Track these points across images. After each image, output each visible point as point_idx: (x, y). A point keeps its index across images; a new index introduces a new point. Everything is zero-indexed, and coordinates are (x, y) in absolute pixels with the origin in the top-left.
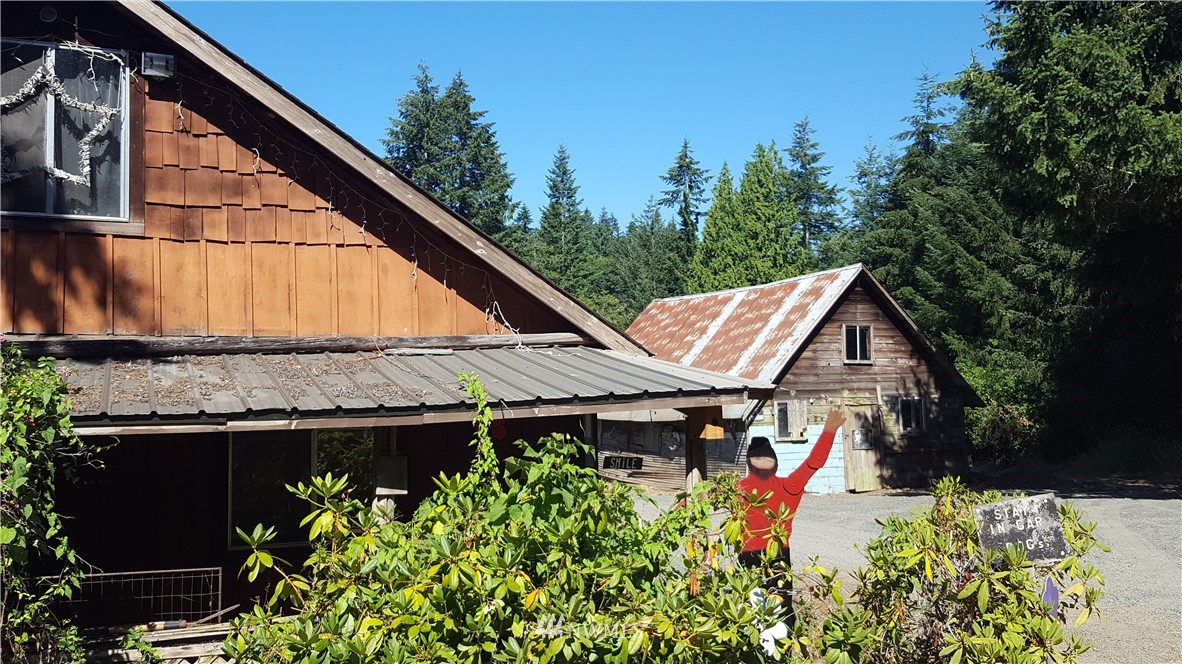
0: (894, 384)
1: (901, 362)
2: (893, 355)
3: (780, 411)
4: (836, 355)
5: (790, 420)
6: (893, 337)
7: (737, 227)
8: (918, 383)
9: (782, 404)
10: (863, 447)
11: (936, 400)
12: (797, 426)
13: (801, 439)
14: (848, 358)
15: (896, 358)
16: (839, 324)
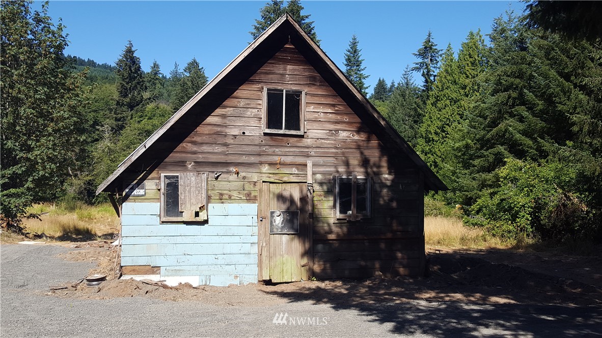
0: (332, 160)
1: (343, 135)
2: (332, 127)
3: (168, 185)
4: (254, 122)
5: (181, 197)
6: (333, 106)
7: (455, 82)
8: (365, 163)
9: (173, 177)
10: (285, 231)
11: (389, 183)
12: (191, 204)
13: (198, 219)
14: (269, 127)
15: (337, 131)
16: (260, 86)
